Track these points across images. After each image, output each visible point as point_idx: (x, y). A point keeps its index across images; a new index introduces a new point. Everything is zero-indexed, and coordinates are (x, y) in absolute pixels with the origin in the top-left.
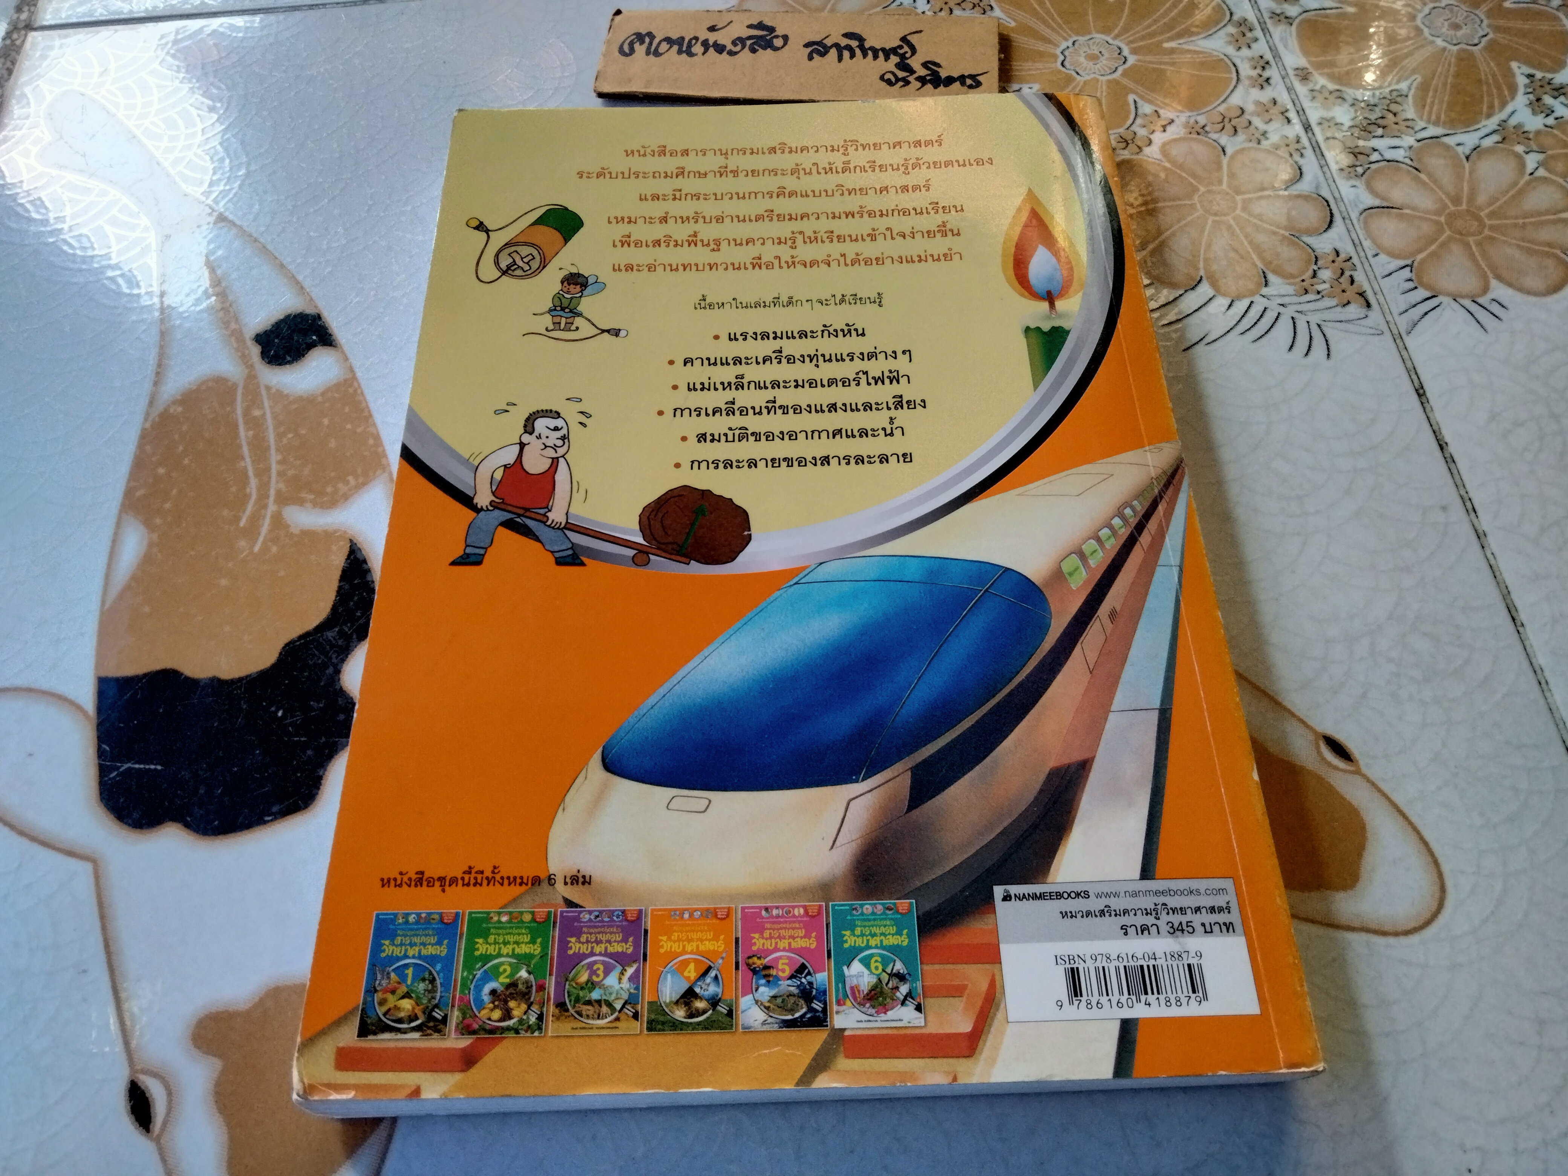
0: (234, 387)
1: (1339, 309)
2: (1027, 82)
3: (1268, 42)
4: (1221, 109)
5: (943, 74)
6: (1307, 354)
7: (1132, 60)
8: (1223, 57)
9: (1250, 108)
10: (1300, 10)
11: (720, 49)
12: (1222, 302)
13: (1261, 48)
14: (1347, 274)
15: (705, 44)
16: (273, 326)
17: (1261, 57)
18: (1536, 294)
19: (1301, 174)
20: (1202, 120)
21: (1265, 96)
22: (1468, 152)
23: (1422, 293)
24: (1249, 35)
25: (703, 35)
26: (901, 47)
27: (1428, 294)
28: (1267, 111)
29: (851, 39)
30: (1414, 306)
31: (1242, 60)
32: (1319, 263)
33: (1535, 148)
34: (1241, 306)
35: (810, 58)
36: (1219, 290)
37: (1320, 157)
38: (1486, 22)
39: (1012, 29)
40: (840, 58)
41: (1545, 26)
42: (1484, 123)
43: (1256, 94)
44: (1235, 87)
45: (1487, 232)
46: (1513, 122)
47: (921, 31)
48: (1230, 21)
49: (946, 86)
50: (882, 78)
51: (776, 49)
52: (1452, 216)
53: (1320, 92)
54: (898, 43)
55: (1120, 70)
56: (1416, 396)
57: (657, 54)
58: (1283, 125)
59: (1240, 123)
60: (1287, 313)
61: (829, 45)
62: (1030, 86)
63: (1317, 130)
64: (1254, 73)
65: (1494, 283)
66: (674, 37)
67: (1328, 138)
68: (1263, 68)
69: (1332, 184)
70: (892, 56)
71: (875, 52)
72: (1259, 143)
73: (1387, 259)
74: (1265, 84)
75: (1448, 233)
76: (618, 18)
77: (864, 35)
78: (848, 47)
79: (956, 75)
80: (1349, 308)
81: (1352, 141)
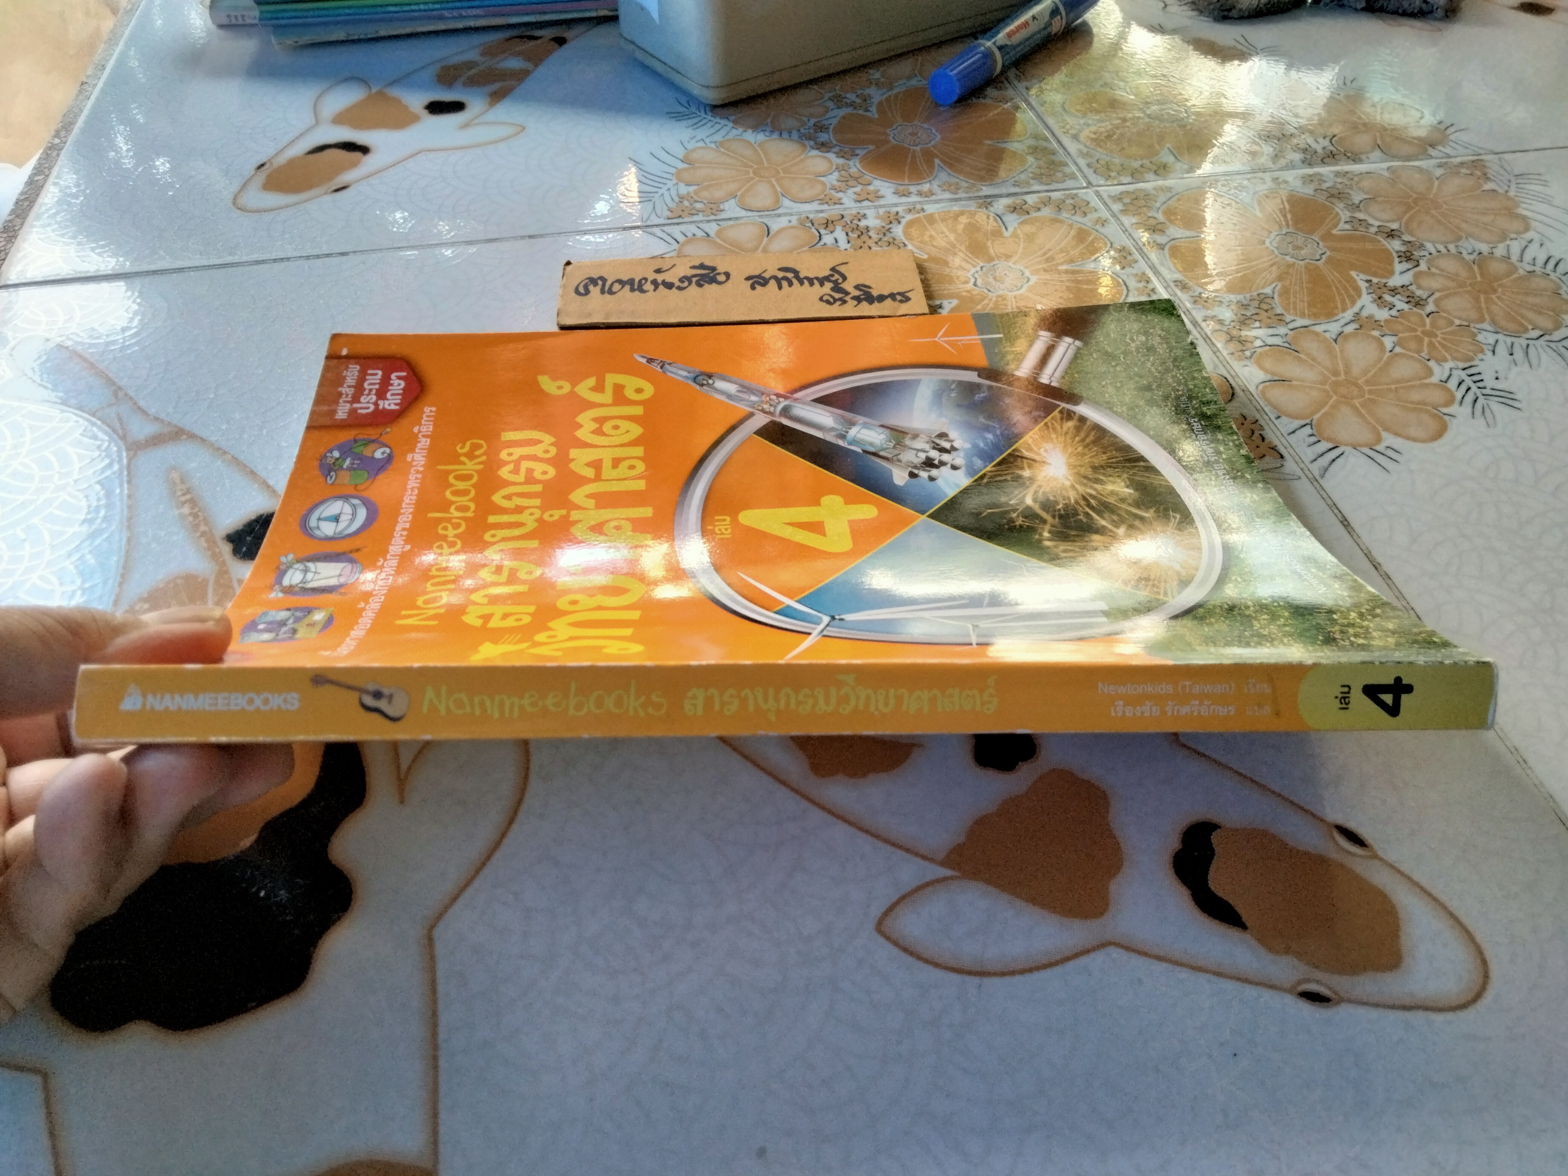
0: (205, 582)
2: (946, 299)
3: (1146, 262)
5: (875, 293)
7: (1034, 279)
8: (1110, 275)
11: (669, 286)
13: (1142, 267)
14: (1257, 433)
15: (655, 283)
16: (245, 526)
17: (1143, 274)
18: (1423, 441)
22: (1334, 337)
23: (1324, 446)
24: (1129, 258)
25: (651, 276)
26: (832, 276)
27: (1331, 445)
29: (786, 272)
30: (1322, 455)
31: (1128, 276)
33: (1388, 332)
35: (753, 289)
37: (1211, 346)
38: (1321, 244)
39: (925, 260)
40: (780, 287)
41: (1369, 246)
42: (1341, 315)
44: (1127, 296)
45: (1367, 396)
46: (1365, 313)
47: (847, 263)
48: (1110, 248)
49: (879, 302)
50: (821, 299)
51: (720, 283)
52: (1336, 384)
53: (1200, 297)
54: (827, 273)
55: (1025, 287)
56: (1342, 527)
57: (611, 292)
61: (768, 277)
62: (950, 301)
63: (1203, 325)
64: (1140, 286)
65: (1384, 434)
66: (625, 279)
67: (1214, 331)
68: (1147, 282)
69: (1227, 366)
70: (826, 283)
71: (811, 282)
73: (1289, 420)
74: (1152, 294)
75: (1335, 398)
76: (569, 268)
77: (798, 269)
78: (785, 278)
79: (886, 293)
80: (1267, 459)
81: (1235, 333)
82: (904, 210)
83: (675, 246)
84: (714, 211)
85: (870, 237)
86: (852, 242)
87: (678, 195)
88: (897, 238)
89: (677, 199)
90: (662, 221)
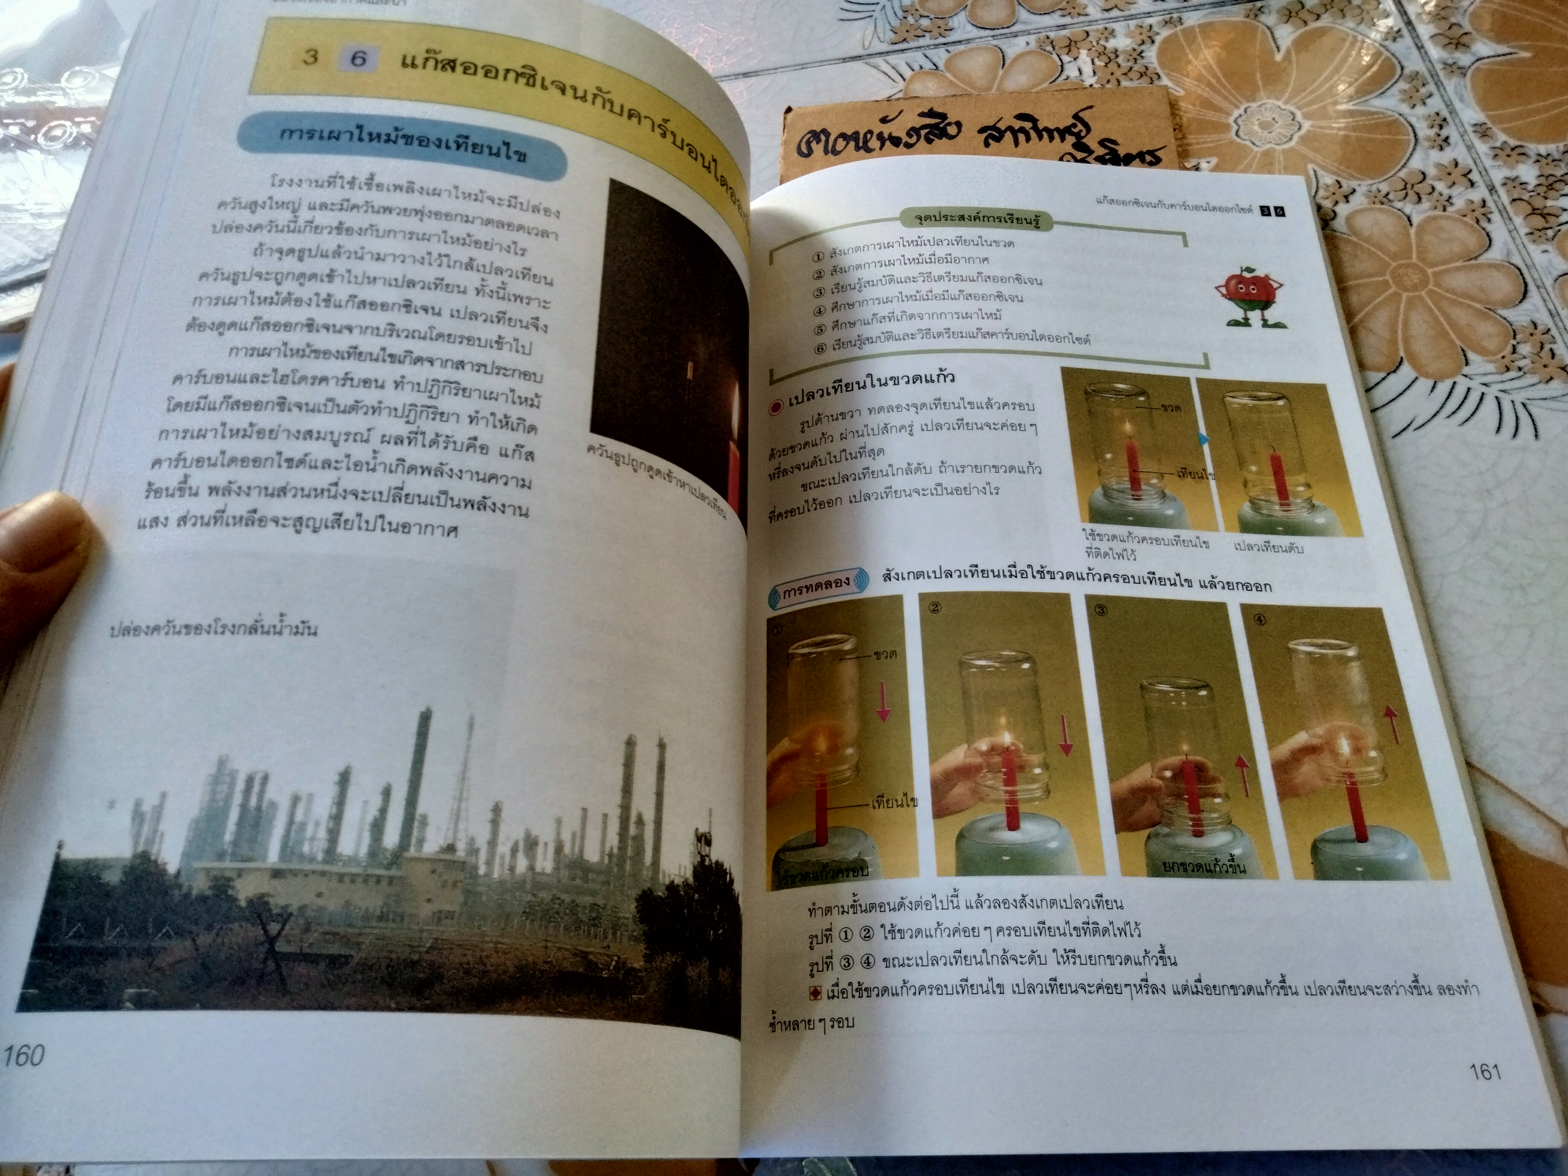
1: (1542, 386)
2: (1204, 157)
3: (1442, 96)
4: (1402, 174)
5: (1122, 152)
6: (1514, 436)
7: (1307, 125)
8: (1397, 116)
9: (1431, 171)
10: (1473, 59)
11: (896, 141)
12: (1424, 384)
13: (1436, 104)
14: (1547, 347)
15: (880, 137)
17: (1438, 114)
19: (1490, 240)
20: (1384, 188)
21: (1446, 157)
24: (1422, 90)
25: (878, 128)
26: (1075, 125)
28: (1449, 174)
29: (1024, 120)
31: (1418, 118)
32: (1519, 337)
34: (1443, 388)
35: (987, 144)
36: (1422, 372)
37: (1508, 222)
39: (1181, 99)
40: (1017, 144)
43: (1435, 156)
44: (1414, 149)
47: (1092, 107)
48: (1401, 75)
49: (1126, 164)
50: (1061, 161)
51: (952, 137)
53: (1502, 149)
54: (1070, 121)
55: (1296, 138)
57: (835, 152)
58: (1467, 188)
59: (1423, 188)
60: (1492, 392)
61: (1003, 128)
62: (1208, 159)
63: (1502, 191)
64: (1432, 133)
66: (849, 131)
67: (1514, 200)
68: (1441, 127)
69: (1523, 251)
70: (1067, 136)
71: (1050, 132)
72: (1444, 210)
74: (1444, 144)
76: (790, 116)
77: (1036, 116)
78: (1022, 130)
79: (1134, 152)
80: (1554, 384)
81: (1538, 203)
82: (1159, 22)
83: (901, 84)
84: (942, 31)
85: (1119, 66)
86: (1099, 74)
87: (901, 7)
88: (1150, 66)
89: (900, 14)
90: (885, 47)
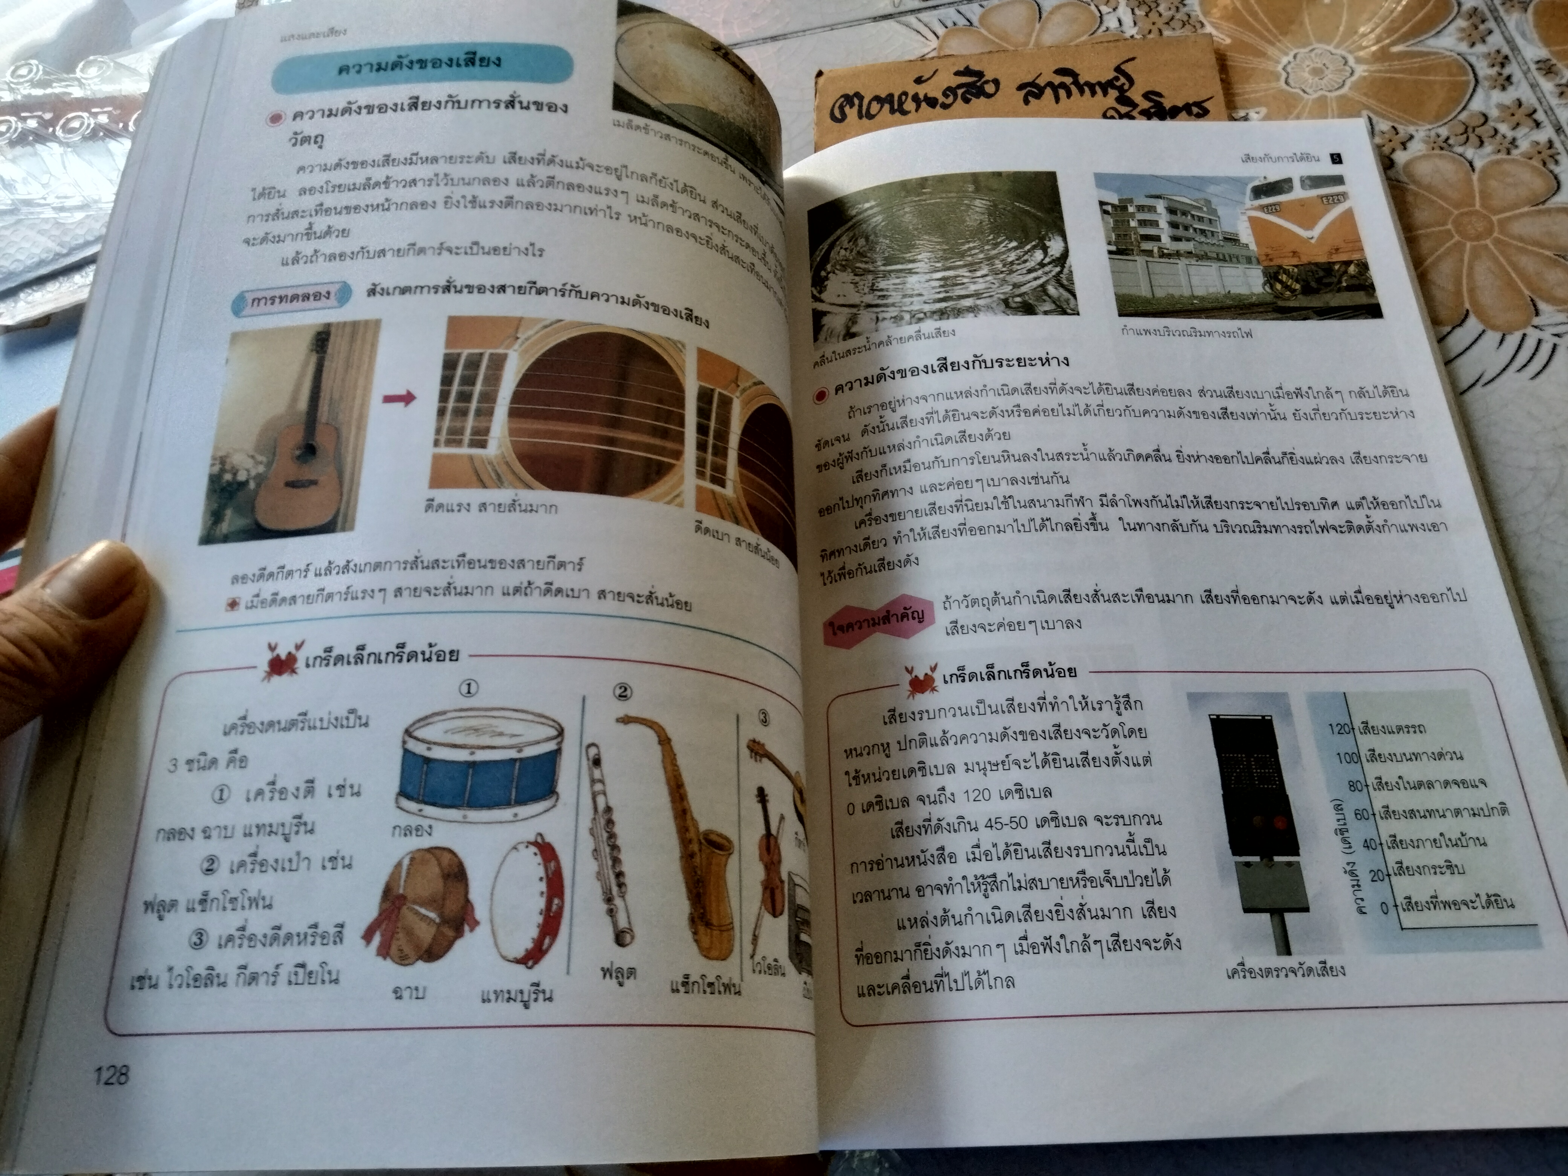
2: (1254, 106)
3: (1503, 33)
4: (1463, 116)
5: (1167, 104)
7: (1359, 70)
8: (1456, 56)
9: (1494, 113)
11: (932, 102)
12: (1492, 337)
13: (1496, 41)
15: (916, 98)
17: (1498, 52)
19: (1559, 183)
20: (1444, 132)
21: (1507, 97)
24: (1481, 27)
25: (912, 89)
26: (1117, 79)
28: (1513, 115)
29: (1064, 75)
31: (1478, 57)
34: (1513, 340)
35: (1026, 102)
36: (1489, 324)
39: (1228, 47)
40: (1057, 100)
43: (1497, 96)
44: (1474, 90)
47: (1134, 59)
48: (1458, 12)
49: (1172, 117)
50: (1105, 116)
51: (989, 96)
54: (1112, 74)
55: (1348, 84)
57: (870, 116)
58: (1532, 129)
59: (1485, 131)
60: (1564, 343)
61: (1042, 85)
62: (1257, 109)
64: (1493, 71)
66: (883, 94)
68: (1502, 65)
70: (1110, 90)
71: (1092, 87)
72: (1509, 153)
74: (1506, 84)
76: (822, 80)
77: (1077, 70)
78: (1063, 85)
79: (1180, 104)
83: (935, 42)
85: (1160, 15)
86: (1139, 24)
90: (916, 5)
